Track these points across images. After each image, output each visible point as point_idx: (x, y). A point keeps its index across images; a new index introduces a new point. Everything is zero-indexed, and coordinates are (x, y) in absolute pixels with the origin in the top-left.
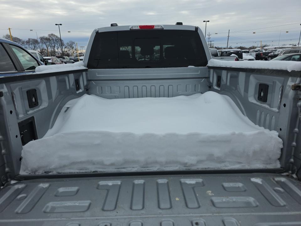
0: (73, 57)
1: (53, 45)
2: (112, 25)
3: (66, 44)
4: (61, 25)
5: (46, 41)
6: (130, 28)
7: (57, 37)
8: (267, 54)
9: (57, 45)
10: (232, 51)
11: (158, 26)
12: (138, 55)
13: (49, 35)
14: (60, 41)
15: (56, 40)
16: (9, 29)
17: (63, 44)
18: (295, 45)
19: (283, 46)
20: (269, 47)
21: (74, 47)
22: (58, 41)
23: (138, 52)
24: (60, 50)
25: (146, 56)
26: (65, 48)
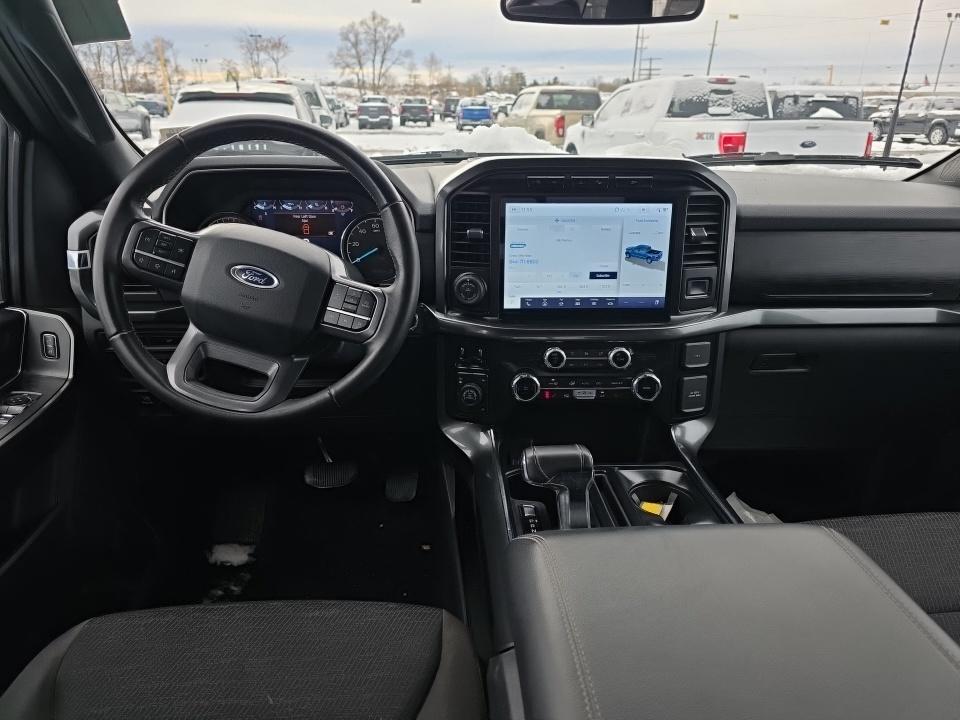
3: (141, 48)
10: (819, 92)
12: (397, 97)
21: (172, 60)
23: (399, 86)
26: (138, 62)
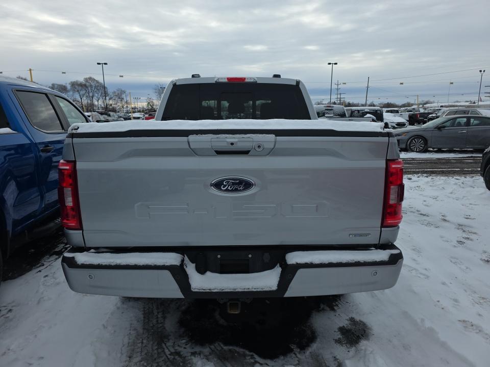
0: (122, 114)
1: (91, 94)
2: (193, 76)
3: (111, 94)
4: (106, 64)
5: (80, 88)
6: (215, 80)
7: (97, 82)
8: (426, 115)
9: (97, 95)
10: (367, 109)
11: (251, 78)
13: (86, 80)
14: (102, 89)
15: (95, 87)
16: (30, 70)
17: (107, 93)
18: (474, 103)
19: (453, 104)
20: (432, 105)
22: (99, 88)
24: (100, 102)
25: (238, 114)
26: (110, 99)
